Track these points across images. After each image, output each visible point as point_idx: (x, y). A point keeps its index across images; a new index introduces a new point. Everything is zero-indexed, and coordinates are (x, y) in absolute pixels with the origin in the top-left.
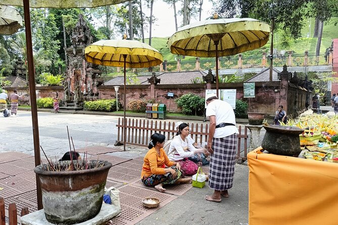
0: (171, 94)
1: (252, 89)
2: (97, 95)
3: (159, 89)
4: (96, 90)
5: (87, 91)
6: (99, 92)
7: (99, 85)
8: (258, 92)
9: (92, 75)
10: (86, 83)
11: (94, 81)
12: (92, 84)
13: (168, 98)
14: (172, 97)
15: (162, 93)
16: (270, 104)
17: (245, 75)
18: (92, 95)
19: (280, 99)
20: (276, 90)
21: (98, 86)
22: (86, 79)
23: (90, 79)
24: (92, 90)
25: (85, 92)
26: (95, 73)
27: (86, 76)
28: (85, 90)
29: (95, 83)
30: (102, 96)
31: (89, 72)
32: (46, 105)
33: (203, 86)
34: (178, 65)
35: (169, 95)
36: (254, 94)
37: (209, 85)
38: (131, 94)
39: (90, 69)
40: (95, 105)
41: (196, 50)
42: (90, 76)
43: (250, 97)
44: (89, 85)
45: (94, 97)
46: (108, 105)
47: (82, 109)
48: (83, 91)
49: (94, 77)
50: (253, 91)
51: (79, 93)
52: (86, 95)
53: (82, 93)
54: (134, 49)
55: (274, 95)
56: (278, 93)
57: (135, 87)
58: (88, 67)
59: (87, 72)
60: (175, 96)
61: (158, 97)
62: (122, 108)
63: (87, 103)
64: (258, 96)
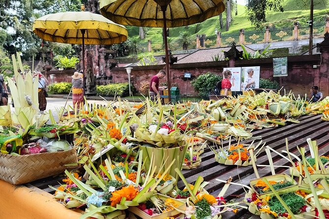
0: (188, 75)
1: (284, 65)
2: (111, 78)
3: (175, 69)
4: (109, 73)
5: (100, 75)
6: (113, 75)
7: (113, 66)
8: (292, 69)
9: (105, 56)
10: (99, 65)
11: (106, 63)
12: (105, 65)
13: (185, 79)
14: (189, 78)
15: (178, 74)
16: (307, 84)
17: (302, 48)
18: (106, 78)
19: (320, 77)
20: (315, 66)
21: (111, 68)
22: (98, 61)
23: (103, 60)
24: (105, 74)
25: (98, 75)
26: (108, 54)
27: (99, 57)
28: (98, 73)
29: (108, 64)
30: (116, 79)
31: (101, 52)
32: (59, 91)
33: (225, 63)
34: (218, 39)
35: (185, 76)
36: (286, 72)
37: (232, 62)
38: (145, 76)
39: (103, 49)
40: (107, 89)
41: (156, 19)
42: (102, 57)
43: (281, 76)
44: (102, 68)
45: (108, 81)
46: (119, 89)
47: (95, 95)
48: (96, 74)
49: (106, 58)
50: (285, 67)
51: (91, 77)
52: (99, 78)
53: (95, 77)
54: (80, 22)
55: (313, 73)
56: (318, 70)
57: (148, 68)
58: (100, 47)
59: (99, 52)
60: (193, 77)
61: (174, 78)
62: (136, 92)
63: (99, 87)
64: (292, 75)
